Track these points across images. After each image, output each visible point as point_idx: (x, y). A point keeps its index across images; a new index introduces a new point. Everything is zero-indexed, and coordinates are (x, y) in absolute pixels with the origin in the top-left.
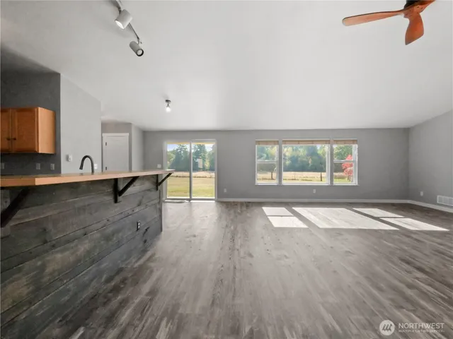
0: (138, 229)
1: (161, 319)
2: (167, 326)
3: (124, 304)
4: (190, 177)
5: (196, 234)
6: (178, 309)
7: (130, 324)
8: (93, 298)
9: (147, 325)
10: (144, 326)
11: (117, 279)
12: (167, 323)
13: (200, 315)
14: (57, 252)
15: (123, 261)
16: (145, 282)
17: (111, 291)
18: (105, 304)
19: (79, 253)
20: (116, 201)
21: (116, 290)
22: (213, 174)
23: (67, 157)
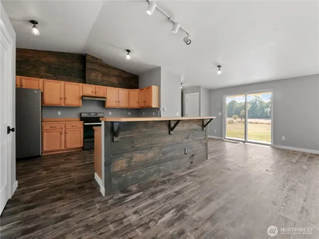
0: (185, 153)
1: (172, 209)
2: (173, 213)
3: (162, 191)
4: (245, 122)
5: (231, 168)
6: (185, 208)
7: (158, 202)
8: (153, 182)
9: (166, 206)
10: (162, 207)
11: (167, 178)
12: (174, 212)
13: (194, 220)
14: (138, 153)
15: (173, 169)
16: (179, 185)
17: (161, 182)
18: (155, 187)
19: (148, 156)
20: (170, 134)
21: (164, 183)
22: (269, 121)
23: (164, 110)
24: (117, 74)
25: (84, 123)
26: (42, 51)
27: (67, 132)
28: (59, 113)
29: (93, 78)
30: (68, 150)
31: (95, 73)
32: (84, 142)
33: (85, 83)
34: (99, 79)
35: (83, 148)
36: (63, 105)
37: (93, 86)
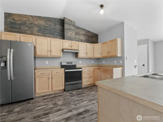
23: (127, 58)
24: (84, 33)
25: (65, 70)
26: (35, 16)
27: (53, 77)
28: (47, 62)
29: (70, 35)
30: (54, 91)
31: (71, 32)
32: (65, 85)
33: (64, 39)
34: (74, 36)
35: (64, 90)
36: (50, 56)
37: (70, 41)
